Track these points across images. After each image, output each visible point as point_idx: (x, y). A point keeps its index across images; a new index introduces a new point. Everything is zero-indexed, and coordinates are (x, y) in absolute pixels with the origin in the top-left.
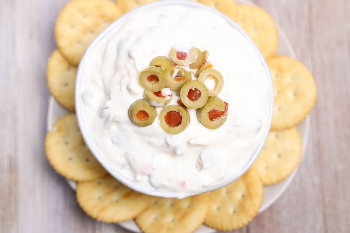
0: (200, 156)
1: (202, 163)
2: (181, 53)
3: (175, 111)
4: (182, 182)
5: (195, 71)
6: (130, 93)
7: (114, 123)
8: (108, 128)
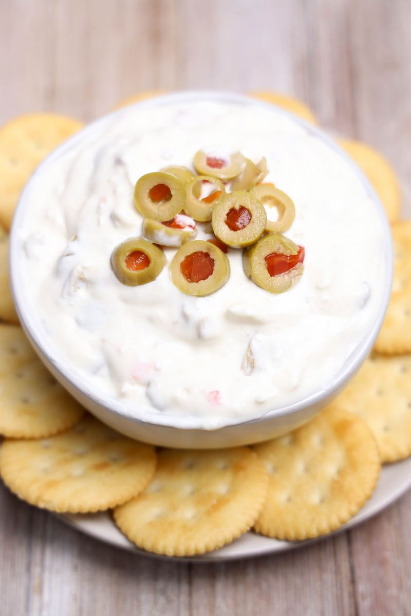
0: (249, 346)
1: (253, 360)
2: (215, 159)
3: (200, 251)
4: (212, 393)
6: (115, 226)
7: (82, 285)
8: (69, 294)
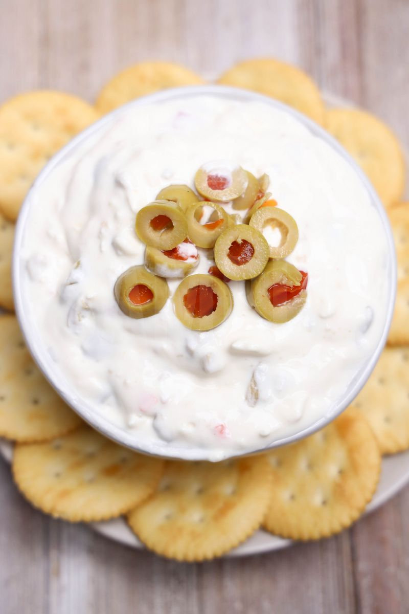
0: (253, 376)
1: (257, 390)
2: (217, 178)
3: (203, 285)
4: (217, 427)
5: (243, 214)
6: (118, 254)
7: (87, 314)
8: (74, 323)
